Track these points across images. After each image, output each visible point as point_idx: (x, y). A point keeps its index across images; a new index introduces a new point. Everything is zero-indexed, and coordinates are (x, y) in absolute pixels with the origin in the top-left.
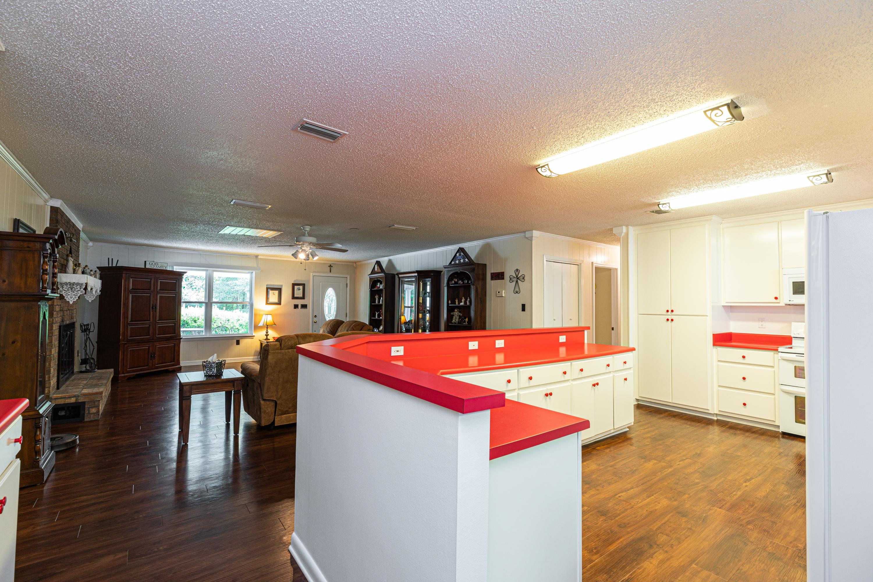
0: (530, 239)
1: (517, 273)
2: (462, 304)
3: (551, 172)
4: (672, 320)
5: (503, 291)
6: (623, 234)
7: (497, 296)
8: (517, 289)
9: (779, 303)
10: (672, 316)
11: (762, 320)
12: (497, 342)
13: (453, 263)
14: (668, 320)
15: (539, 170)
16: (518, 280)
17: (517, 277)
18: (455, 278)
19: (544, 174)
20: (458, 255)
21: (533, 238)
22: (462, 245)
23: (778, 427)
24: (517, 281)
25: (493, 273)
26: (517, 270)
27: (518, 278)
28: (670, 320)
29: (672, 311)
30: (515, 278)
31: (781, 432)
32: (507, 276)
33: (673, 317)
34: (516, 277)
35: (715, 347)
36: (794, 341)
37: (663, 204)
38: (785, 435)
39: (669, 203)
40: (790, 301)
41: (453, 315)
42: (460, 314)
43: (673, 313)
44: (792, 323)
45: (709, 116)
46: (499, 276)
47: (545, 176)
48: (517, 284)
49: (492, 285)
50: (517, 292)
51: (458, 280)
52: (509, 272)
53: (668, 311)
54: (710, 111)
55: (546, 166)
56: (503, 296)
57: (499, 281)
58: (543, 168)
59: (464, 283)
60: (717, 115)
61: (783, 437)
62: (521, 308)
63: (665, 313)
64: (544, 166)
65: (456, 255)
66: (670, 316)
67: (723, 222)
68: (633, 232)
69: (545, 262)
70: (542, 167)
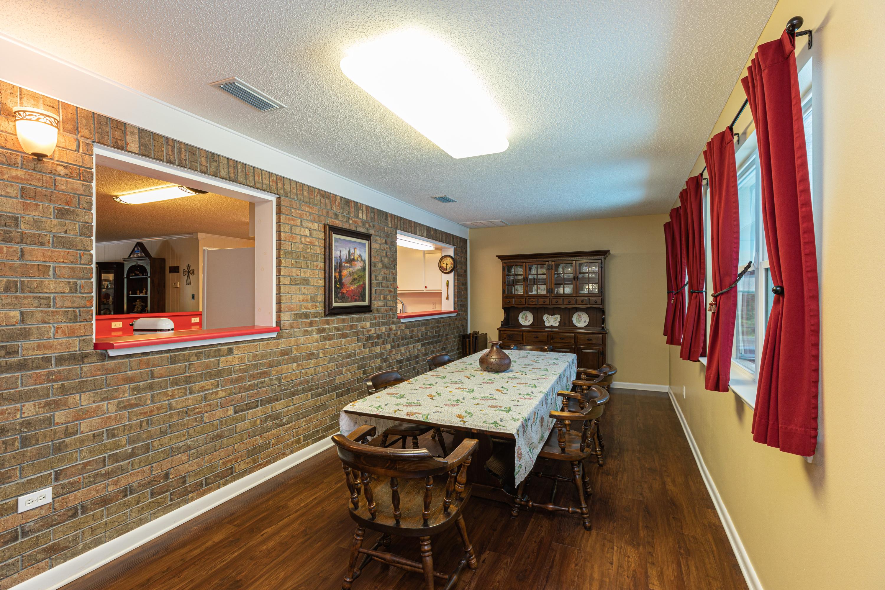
0: (197, 240)
1: (189, 268)
5: (179, 283)
7: (174, 287)
8: (188, 282)
13: (132, 256)
16: (189, 274)
18: (135, 270)
20: (136, 249)
21: (199, 239)
22: (140, 240)
25: (171, 267)
26: (189, 265)
27: (189, 272)
30: (187, 271)
32: (181, 270)
41: (135, 305)
42: (142, 304)
46: (175, 270)
48: (189, 277)
49: (170, 277)
50: (188, 284)
52: (183, 267)
56: (178, 286)
57: (175, 274)
62: (191, 296)
65: (134, 249)
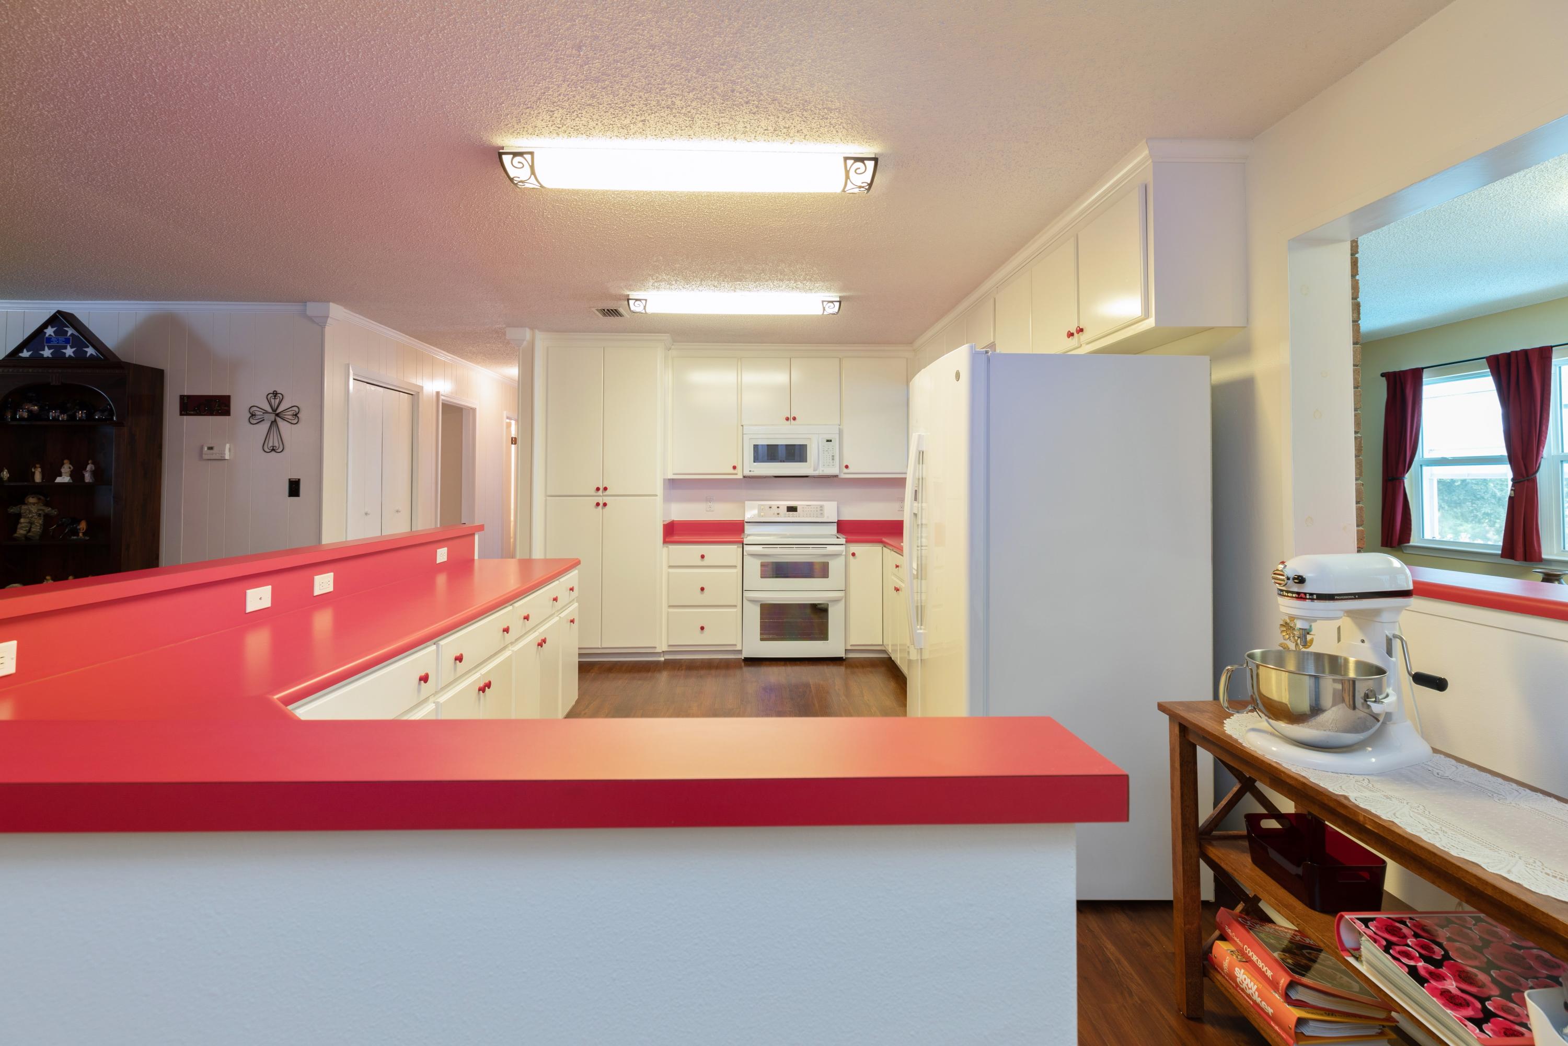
0: (320, 323)
1: (275, 402)
2: (64, 479)
3: (533, 172)
4: (605, 505)
5: (228, 446)
6: (525, 343)
7: (205, 457)
8: (274, 442)
9: (736, 474)
10: (604, 498)
11: (708, 500)
12: (318, 579)
13: (27, 353)
14: (598, 504)
15: (506, 159)
16: (278, 419)
17: (274, 410)
18: (30, 401)
19: (512, 172)
20: (48, 331)
21: (329, 321)
22: (67, 306)
23: (740, 652)
24: (274, 423)
25: (189, 397)
26: (275, 393)
27: (277, 415)
28: (601, 505)
29: (605, 489)
30: (266, 412)
31: (743, 658)
32: (239, 407)
33: (606, 500)
34: (270, 410)
35: (666, 545)
36: (748, 529)
37: (637, 300)
38: (752, 662)
39: (646, 300)
40: (750, 471)
42: (48, 510)
43: (607, 492)
44: (746, 502)
45: (848, 169)
46: (209, 405)
47: (511, 180)
48: (274, 429)
49: (183, 428)
50: (273, 450)
51: (41, 409)
52: (249, 398)
53: (598, 489)
54: (852, 161)
55: (528, 157)
56: (227, 457)
57: (211, 418)
58: (518, 159)
59: (72, 417)
60: (858, 171)
61: (746, 665)
62: (284, 488)
63: (593, 492)
64: (520, 154)
65: (40, 331)
66: (601, 498)
67: (673, 347)
68: (542, 342)
69: (351, 381)
70: (515, 154)
